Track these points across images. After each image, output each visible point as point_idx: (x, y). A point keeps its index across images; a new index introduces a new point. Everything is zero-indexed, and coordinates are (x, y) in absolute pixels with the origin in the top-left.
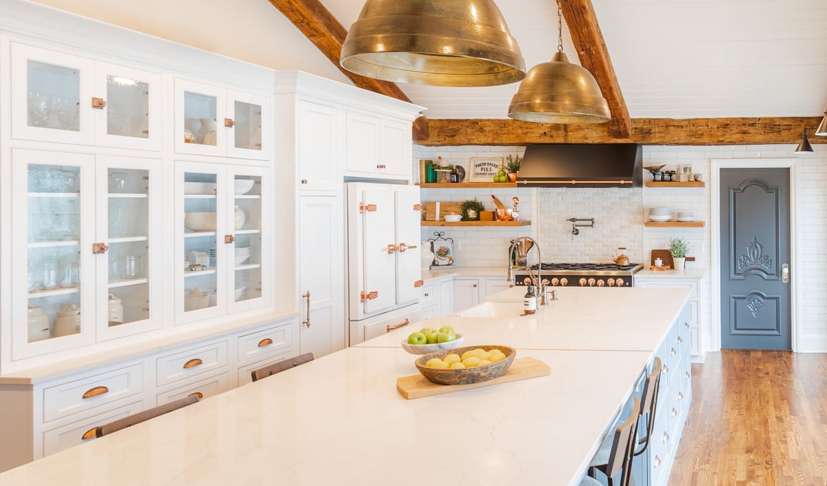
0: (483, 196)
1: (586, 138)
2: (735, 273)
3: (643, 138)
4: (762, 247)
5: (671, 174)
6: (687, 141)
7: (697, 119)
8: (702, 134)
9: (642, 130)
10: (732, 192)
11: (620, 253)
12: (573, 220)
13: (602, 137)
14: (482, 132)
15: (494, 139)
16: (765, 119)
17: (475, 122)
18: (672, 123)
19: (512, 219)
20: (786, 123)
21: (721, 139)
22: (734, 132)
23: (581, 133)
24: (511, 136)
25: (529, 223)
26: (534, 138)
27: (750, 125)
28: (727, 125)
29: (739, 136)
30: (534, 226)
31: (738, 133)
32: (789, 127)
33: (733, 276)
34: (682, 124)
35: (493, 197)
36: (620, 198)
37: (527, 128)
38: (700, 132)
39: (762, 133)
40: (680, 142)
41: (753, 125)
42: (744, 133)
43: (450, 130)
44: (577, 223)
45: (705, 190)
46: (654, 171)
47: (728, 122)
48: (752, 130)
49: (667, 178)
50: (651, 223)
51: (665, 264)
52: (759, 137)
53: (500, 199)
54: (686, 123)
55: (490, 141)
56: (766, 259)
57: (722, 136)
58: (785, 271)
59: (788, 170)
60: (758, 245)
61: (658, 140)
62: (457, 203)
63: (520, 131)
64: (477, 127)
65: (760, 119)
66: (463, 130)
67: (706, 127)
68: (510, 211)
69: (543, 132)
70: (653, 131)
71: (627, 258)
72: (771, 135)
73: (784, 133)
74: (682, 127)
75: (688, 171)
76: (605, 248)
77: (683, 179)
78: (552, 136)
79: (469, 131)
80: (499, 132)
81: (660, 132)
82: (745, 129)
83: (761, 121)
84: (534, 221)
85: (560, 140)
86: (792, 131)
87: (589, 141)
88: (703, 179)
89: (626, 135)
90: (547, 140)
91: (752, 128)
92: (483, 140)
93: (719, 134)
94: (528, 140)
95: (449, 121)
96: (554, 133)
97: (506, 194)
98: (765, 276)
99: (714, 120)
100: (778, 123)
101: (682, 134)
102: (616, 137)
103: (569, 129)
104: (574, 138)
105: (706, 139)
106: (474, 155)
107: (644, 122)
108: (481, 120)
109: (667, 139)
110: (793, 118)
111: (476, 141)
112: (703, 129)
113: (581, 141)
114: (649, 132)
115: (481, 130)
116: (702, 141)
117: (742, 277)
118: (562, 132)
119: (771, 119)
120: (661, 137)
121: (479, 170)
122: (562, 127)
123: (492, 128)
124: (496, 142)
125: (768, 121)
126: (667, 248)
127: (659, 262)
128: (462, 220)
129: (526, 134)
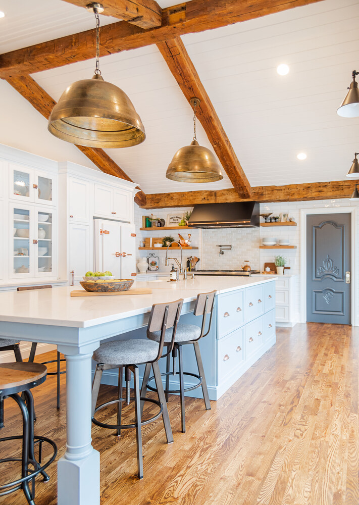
0: (173, 234)
1: (227, 200)
2: (316, 277)
3: (259, 198)
4: (333, 262)
5: (275, 218)
6: (285, 198)
7: (290, 185)
8: (294, 194)
9: (258, 193)
10: (314, 228)
11: (246, 264)
12: (220, 246)
13: (235, 199)
14: (172, 199)
15: (178, 203)
16: (333, 182)
17: (169, 195)
18: (275, 188)
19: (187, 246)
20: (347, 184)
21: (305, 196)
22: (313, 191)
23: (224, 197)
24: (187, 201)
25: (197, 248)
26: (199, 201)
27: (323, 187)
28: (309, 187)
29: (316, 193)
30: (200, 250)
31: (316, 192)
32: (349, 187)
33: (314, 278)
34: (282, 188)
35: (179, 235)
36: (247, 234)
37: (195, 196)
38: (292, 193)
39: (332, 191)
40: (281, 199)
41: (325, 186)
42: (320, 191)
43: (157, 199)
44: (223, 247)
45: (297, 228)
46: (266, 217)
47: (310, 186)
48: (325, 189)
49: (274, 221)
50: (265, 247)
51: (271, 270)
52: (329, 194)
53: (182, 236)
54: (284, 187)
55: (176, 204)
56: (336, 269)
57: (306, 194)
58: (348, 276)
59: (350, 214)
60: (330, 260)
61: (267, 199)
62: (161, 238)
63: (191, 198)
64: (170, 197)
65: (330, 183)
66: (163, 199)
67: (296, 190)
68: (186, 241)
69: (203, 197)
70: (264, 193)
71: (249, 267)
72: (337, 192)
73: (346, 191)
74: (281, 190)
75: (286, 216)
76: (238, 262)
77: (283, 220)
78: (208, 200)
79: (166, 199)
80: (181, 199)
81: (268, 194)
82: (320, 189)
83: (330, 184)
84: (200, 247)
85: (212, 202)
86: (351, 189)
87: (228, 201)
88: (296, 220)
89: (248, 197)
90: (205, 202)
91: (325, 188)
92: (173, 204)
93: (304, 193)
94: (195, 203)
95: (156, 195)
96: (209, 198)
97: (185, 232)
98: (335, 279)
99: (301, 185)
100: (342, 184)
101: (282, 195)
102: (243, 198)
103: (217, 195)
104: (220, 200)
105: (296, 197)
106: (169, 212)
107: (259, 188)
108: (172, 193)
109: (273, 198)
110: (351, 181)
111: (169, 205)
112: (294, 190)
113: (223, 202)
114: (262, 194)
115: (172, 198)
116: (293, 198)
117: (320, 279)
118: (213, 197)
119: (337, 182)
120: (269, 197)
121: (172, 221)
122: (214, 194)
123: (177, 197)
124: (179, 204)
125: (335, 183)
126: (274, 261)
127: (268, 269)
128: (163, 246)
129: (195, 199)
